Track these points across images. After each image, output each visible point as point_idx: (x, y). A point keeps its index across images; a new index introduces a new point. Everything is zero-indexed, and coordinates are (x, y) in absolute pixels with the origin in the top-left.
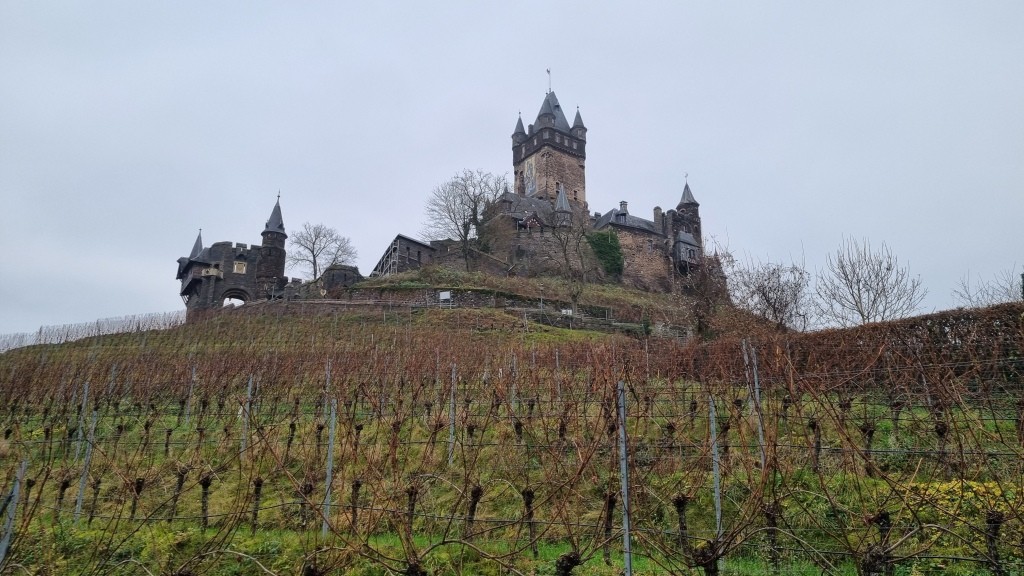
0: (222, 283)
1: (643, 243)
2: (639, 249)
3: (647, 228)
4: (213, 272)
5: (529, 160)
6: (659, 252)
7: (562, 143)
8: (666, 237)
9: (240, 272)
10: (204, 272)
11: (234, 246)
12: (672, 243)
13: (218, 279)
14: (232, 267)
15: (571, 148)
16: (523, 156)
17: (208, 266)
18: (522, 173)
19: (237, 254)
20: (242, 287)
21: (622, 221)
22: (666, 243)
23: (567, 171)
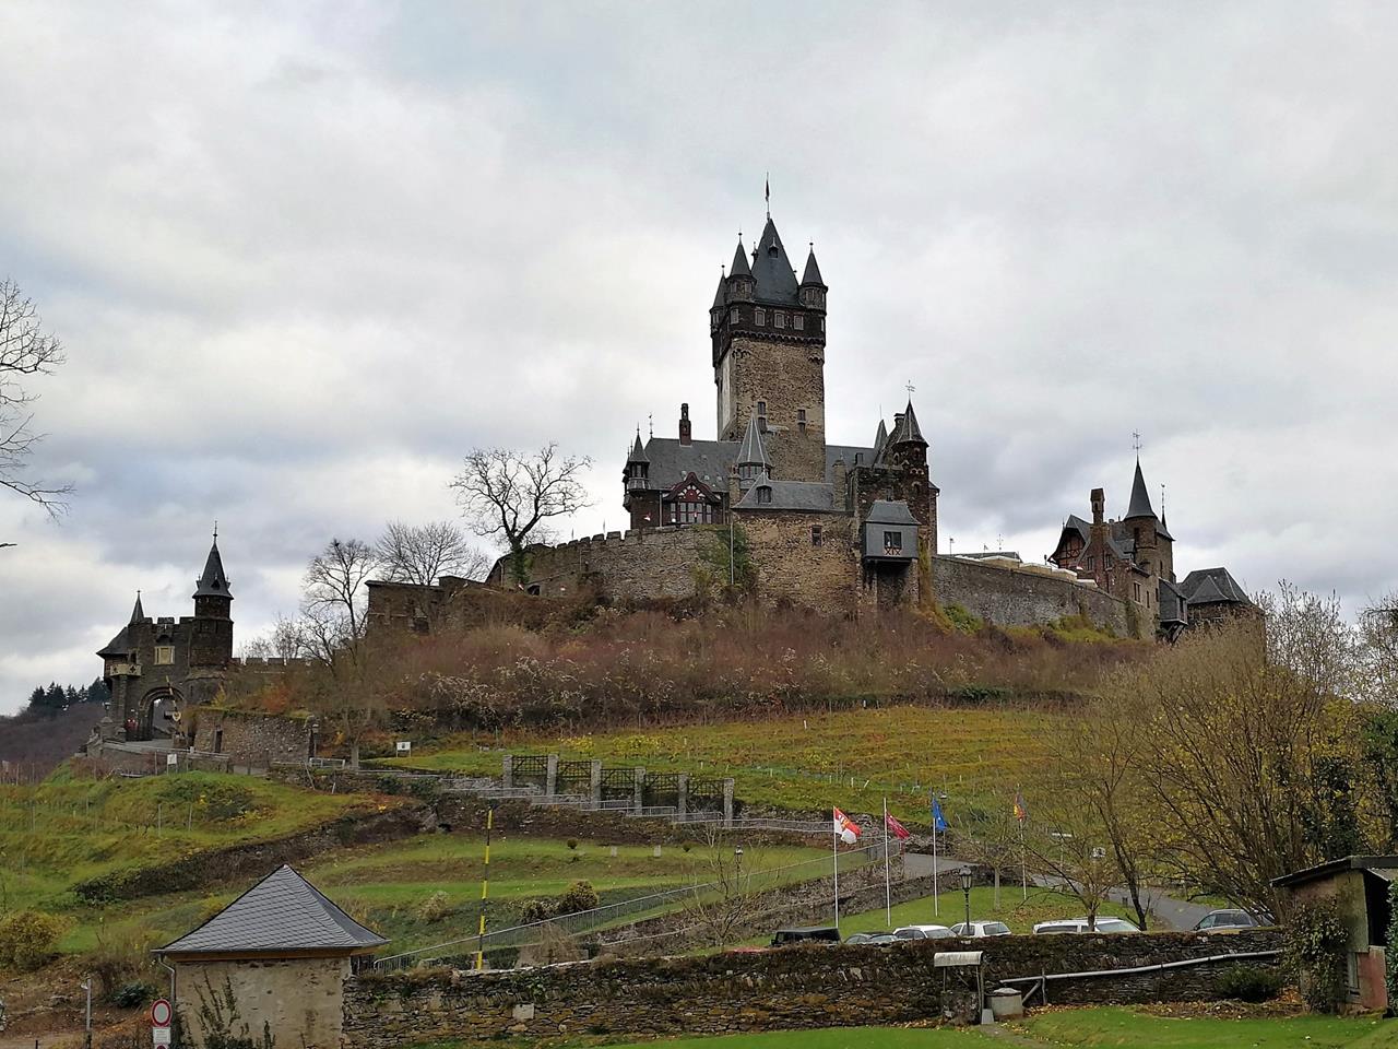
0: (140, 681)
1: (801, 533)
2: (792, 545)
5: (726, 360)
7: (770, 325)
9: (166, 662)
10: (112, 671)
13: (132, 678)
14: (154, 656)
15: (789, 329)
19: (160, 635)
21: (764, 499)
22: (851, 525)
23: (784, 376)
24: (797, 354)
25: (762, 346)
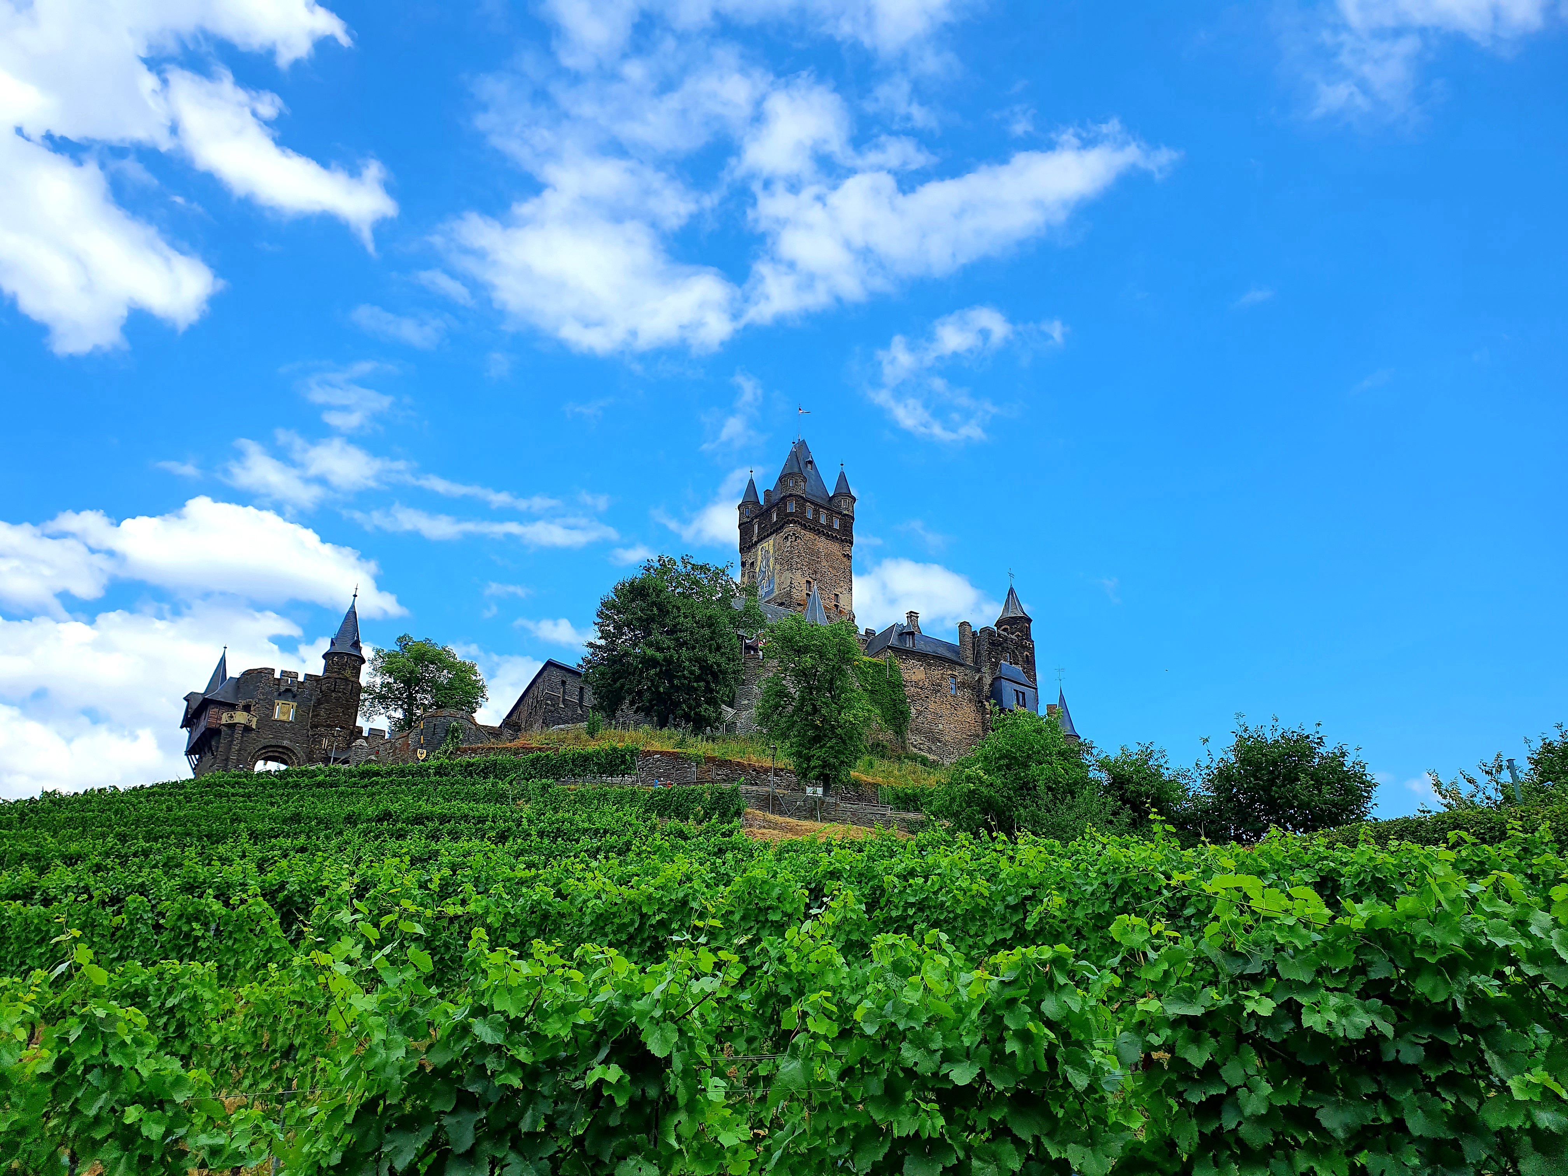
0: (253, 735)
1: (942, 678)
2: (936, 688)
3: (948, 655)
4: (240, 717)
5: (766, 545)
6: (968, 694)
7: (816, 520)
8: (979, 671)
9: (284, 718)
10: (225, 719)
11: (277, 675)
12: (988, 680)
13: (247, 729)
14: (273, 709)
15: (830, 527)
16: (755, 539)
17: (232, 707)
18: (752, 563)
19: (282, 689)
20: (285, 743)
21: (909, 644)
22: (980, 679)
23: (824, 563)
24: (835, 548)
25: (809, 535)
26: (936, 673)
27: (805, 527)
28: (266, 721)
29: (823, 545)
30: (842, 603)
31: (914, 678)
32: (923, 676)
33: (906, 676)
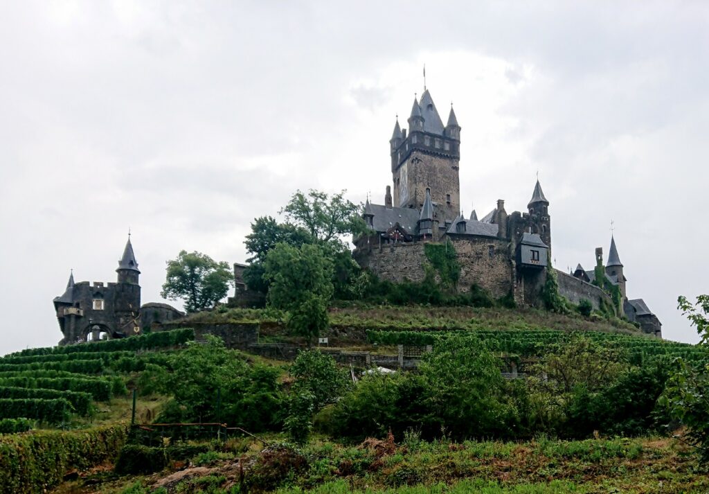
0: (82, 320)
1: (484, 249)
2: (479, 256)
3: (489, 233)
4: (73, 311)
6: (501, 256)
8: (510, 241)
9: (98, 309)
10: (66, 312)
11: (92, 285)
12: (514, 246)
13: (78, 317)
15: (442, 149)
16: (399, 163)
17: (70, 305)
18: (398, 180)
21: (461, 230)
22: (510, 246)
23: (439, 175)
24: (446, 164)
25: (427, 157)
26: (479, 247)
27: (424, 152)
28: (89, 311)
29: (438, 163)
30: (452, 201)
31: (464, 251)
32: (470, 249)
33: (459, 251)
